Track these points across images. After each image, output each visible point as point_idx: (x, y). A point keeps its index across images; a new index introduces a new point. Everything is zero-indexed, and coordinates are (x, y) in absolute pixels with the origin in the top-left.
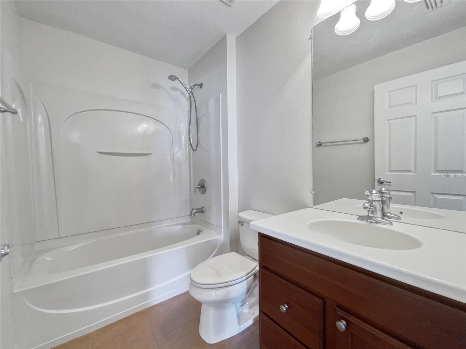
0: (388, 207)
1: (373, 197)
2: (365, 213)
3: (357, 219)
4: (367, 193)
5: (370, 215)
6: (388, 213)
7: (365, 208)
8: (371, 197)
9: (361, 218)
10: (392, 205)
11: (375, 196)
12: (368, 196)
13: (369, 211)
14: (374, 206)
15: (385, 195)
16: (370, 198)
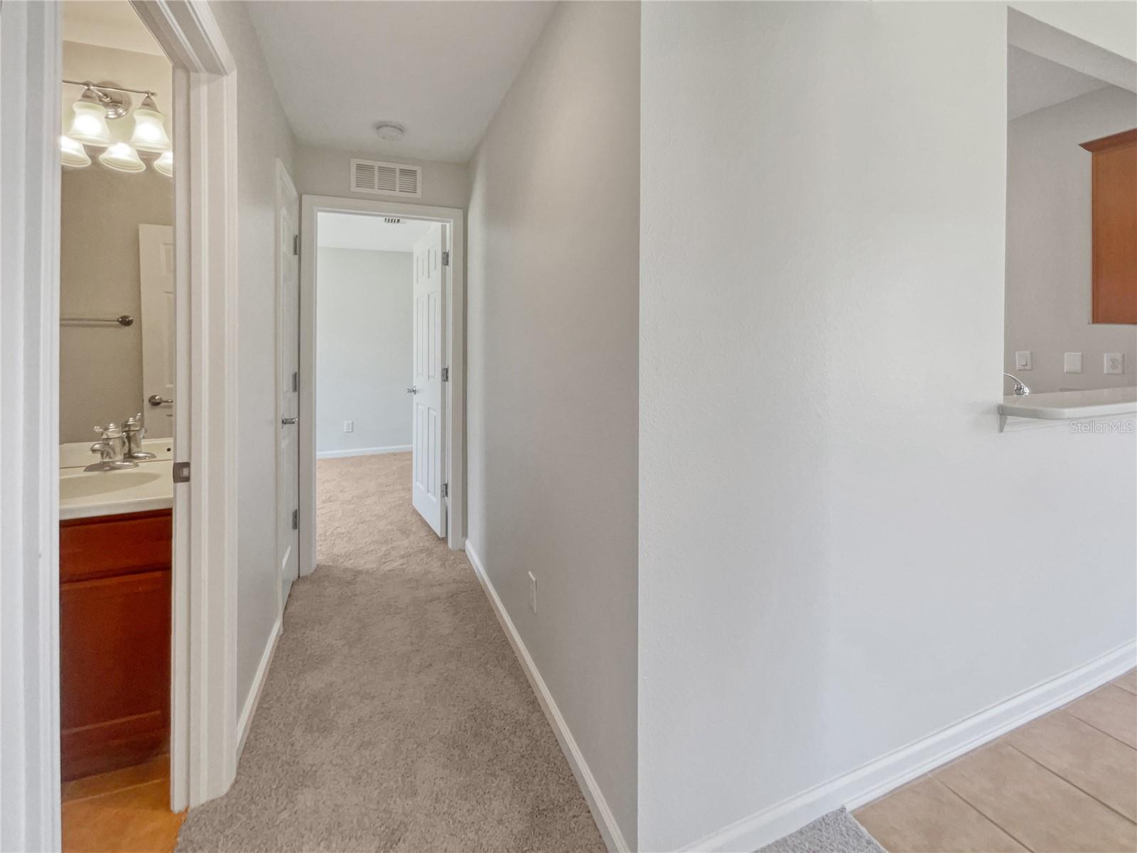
0: (138, 446)
1: (109, 434)
2: (97, 459)
3: (85, 471)
4: (97, 429)
5: (105, 460)
6: (138, 452)
7: (94, 451)
8: (107, 434)
9: (90, 468)
10: (144, 442)
11: (113, 431)
12: (102, 434)
13: (102, 454)
14: (110, 447)
15: (132, 428)
16: (105, 437)
